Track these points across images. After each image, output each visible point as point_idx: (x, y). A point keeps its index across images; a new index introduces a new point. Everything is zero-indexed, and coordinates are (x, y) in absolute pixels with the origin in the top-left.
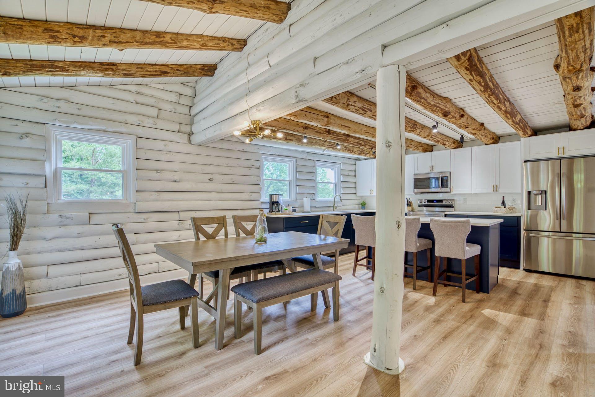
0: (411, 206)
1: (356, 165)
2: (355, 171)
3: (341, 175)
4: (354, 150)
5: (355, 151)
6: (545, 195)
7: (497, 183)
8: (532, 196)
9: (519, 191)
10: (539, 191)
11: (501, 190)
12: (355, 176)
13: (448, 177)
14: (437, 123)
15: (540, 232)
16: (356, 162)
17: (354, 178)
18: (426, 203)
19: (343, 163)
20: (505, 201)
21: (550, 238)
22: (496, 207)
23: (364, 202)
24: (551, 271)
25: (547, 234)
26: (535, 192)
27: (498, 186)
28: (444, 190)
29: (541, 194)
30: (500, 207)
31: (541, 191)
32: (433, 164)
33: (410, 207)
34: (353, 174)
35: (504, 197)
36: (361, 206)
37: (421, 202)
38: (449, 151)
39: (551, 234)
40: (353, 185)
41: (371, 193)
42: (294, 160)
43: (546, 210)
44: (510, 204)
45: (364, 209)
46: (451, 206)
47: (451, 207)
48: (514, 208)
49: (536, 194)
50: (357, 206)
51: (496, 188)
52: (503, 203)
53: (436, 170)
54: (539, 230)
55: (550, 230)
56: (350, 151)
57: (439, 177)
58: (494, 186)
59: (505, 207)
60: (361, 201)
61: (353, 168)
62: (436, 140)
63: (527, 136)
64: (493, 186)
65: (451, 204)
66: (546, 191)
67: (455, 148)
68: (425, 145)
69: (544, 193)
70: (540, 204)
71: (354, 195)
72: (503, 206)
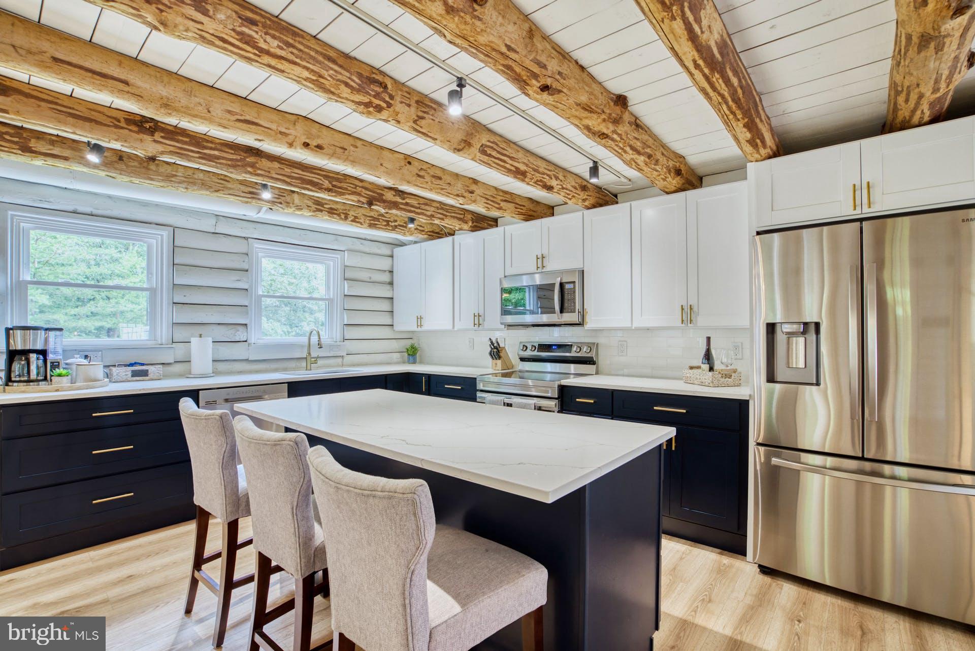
0: (500, 357)
1: (392, 256)
2: (391, 272)
3: (345, 279)
4: (351, 213)
5: (356, 217)
6: (814, 336)
7: (693, 301)
8: (780, 338)
9: (746, 323)
10: (799, 323)
11: (701, 321)
12: (391, 283)
13: (574, 282)
14: (461, 83)
15: (803, 455)
16: (393, 252)
17: (388, 287)
18: (536, 353)
19: (348, 250)
20: (713, 352)
21: (827, 477)
22: (691, 368)
23: (413, 347)
24: (828, 582)
25: (817, 460)
26: (787, 328)
27: (695, 309)
28: (567, 317)
29: (804, 333)
30: (699, 367)
31: (806, 324)
32: (545, 252)
33: (499, 362)
34: (386, 278)
35: (709, 339)
36: (406, 354)
37: (525, 348)
38: (580, 213)
39: (830, 461)
40: (385, 306)
41: (419, 324)
42: (165, 233)
43: (818, 384)
44: (725, 360)
45: (414, 362)
46: (589, 361)
47: (590, 364)
48: (735, 371)
49: (790, 334)
50: (398, 355)
51: (688, 314)
52: (708, 356)
53: (551, 266)
54: (800, 447)
55: (826, 451)
56: (339, 215)
57: (554, 285)
58: (685, 308)
59: (711, 369)
60: (408, 343)
61: (385, 264)
62: (508, 166)
63: (764, 152)
64: (683, 309)
65: (589, 355)
66: (817, 325)
67: (594, 206)
68: (526, 200)
69: (812, 328)
70: (801, 364)
71: (387, 329)
72: (706, 367)
